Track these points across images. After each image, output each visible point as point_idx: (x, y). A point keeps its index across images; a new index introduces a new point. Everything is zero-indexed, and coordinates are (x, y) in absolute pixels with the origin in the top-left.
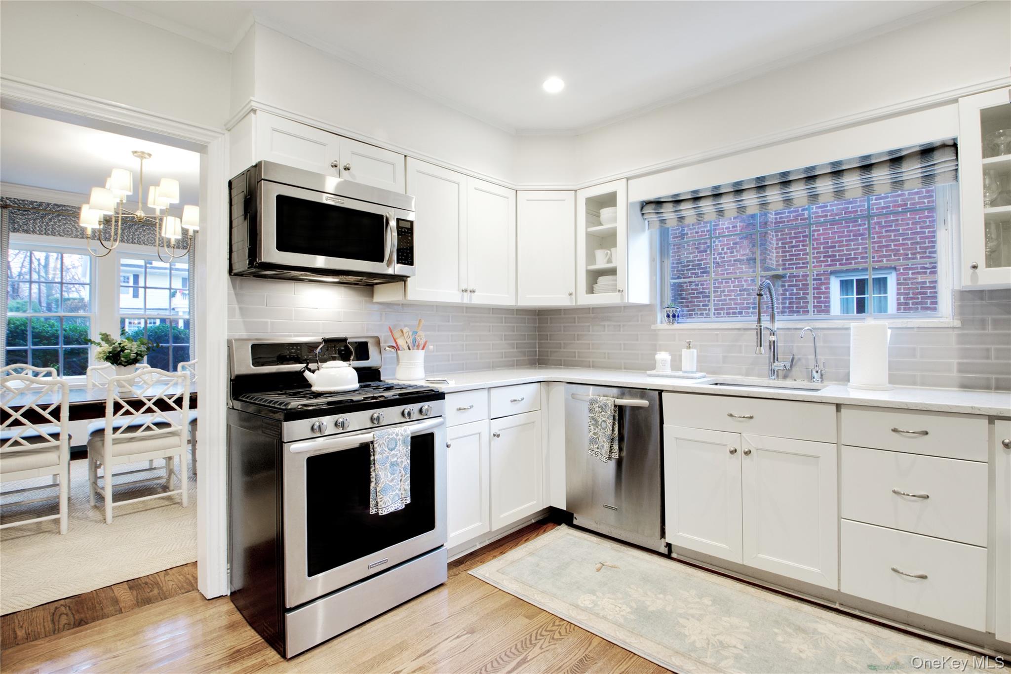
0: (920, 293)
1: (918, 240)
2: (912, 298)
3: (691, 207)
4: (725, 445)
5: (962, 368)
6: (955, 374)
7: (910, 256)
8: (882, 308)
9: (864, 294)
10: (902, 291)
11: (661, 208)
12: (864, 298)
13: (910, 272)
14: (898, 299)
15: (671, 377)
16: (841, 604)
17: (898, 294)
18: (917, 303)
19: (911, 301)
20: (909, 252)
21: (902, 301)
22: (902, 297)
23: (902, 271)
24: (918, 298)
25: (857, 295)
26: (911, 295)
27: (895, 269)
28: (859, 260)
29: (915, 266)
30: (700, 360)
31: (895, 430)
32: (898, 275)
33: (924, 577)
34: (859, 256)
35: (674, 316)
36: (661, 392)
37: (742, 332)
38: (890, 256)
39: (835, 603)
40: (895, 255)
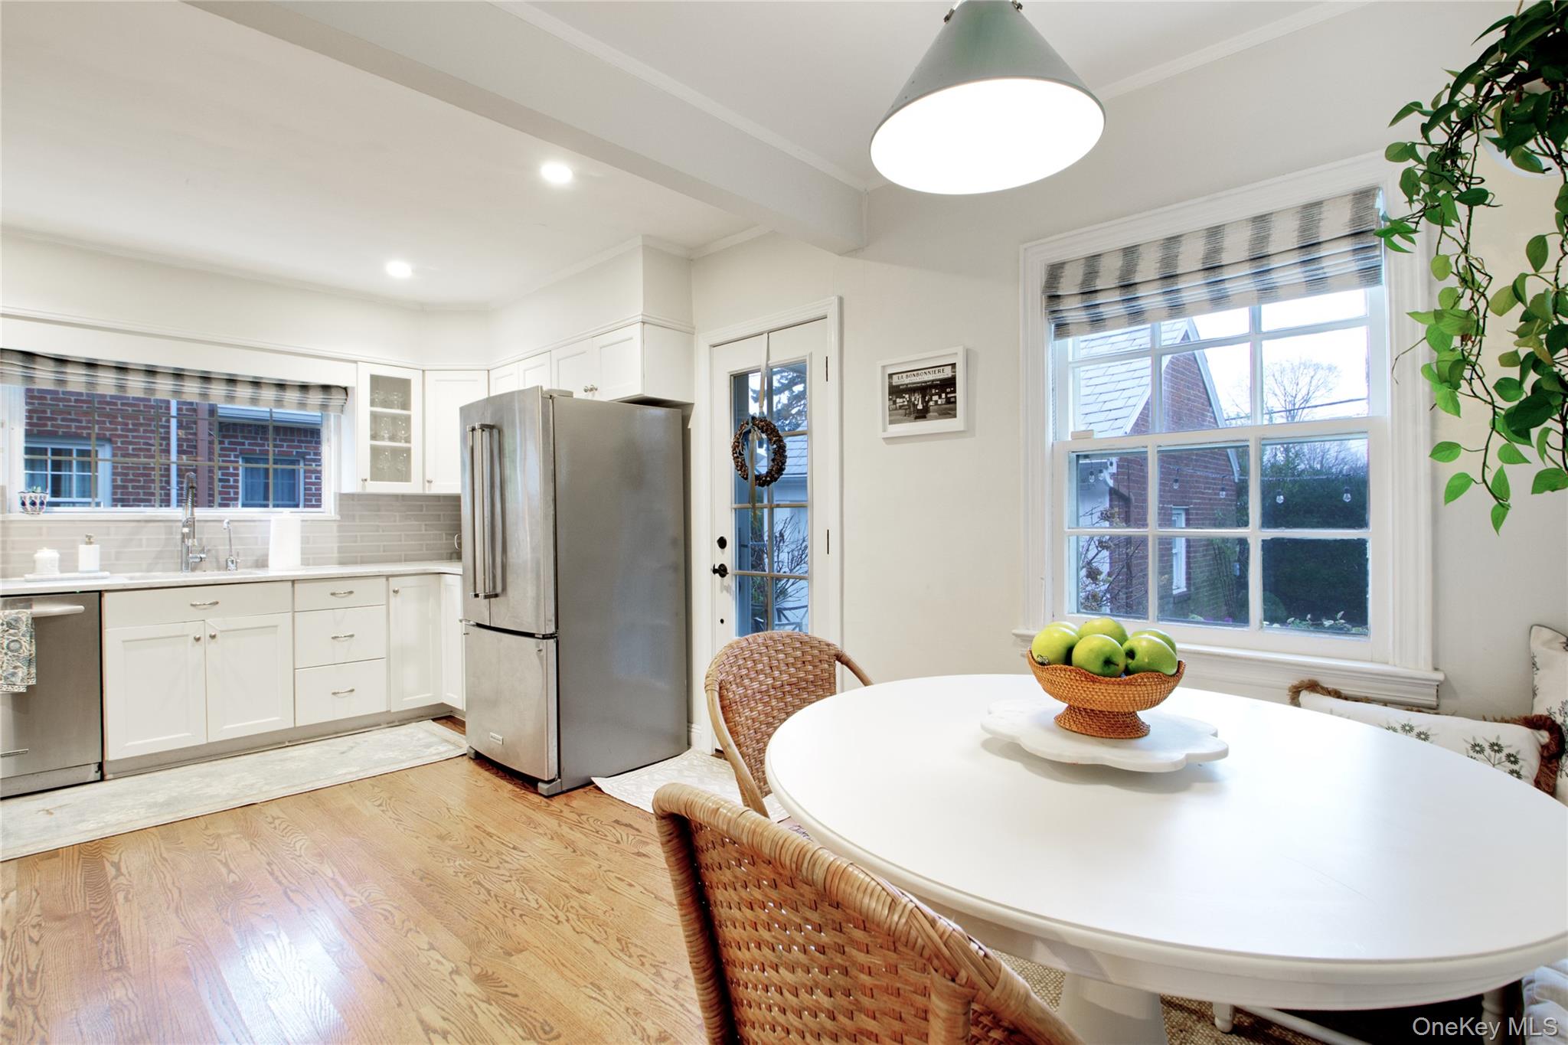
0: (143, 475)
1: (142, 408)
2: (132, 481)
3: (84, 372)
4: (187, 636)
5: (340, 550)
6: (336, 555)
7: (131, 427)
8: (88, 489)
9: (60, 471)
10: (120, 470)
11: (34, 362)
12: (60, 475)
13: (131, 447)
14: (114, 480)
15: (62, 579)
16: (289, 742)
17: (114, 474)
18: (138, 487)
19: (130, 485)
20: (130, 422)
21: (119, 483)
22: (119, 478)
23: (119, 444)
24: (139, 481)
25: (52, 470)
26: (131, 477)
27: (110, 441)
28: (59, 422)
29: (136, 440)
30: (103, 557)
31: (333, 594)
32: (114, 449)
33: (352, 691)
34: (59, 417)
35: (33, 504)
36: (100, 593)
37: (143, 524)
38: (104, 422)
39: (284, 743)
40: (110, 423)
